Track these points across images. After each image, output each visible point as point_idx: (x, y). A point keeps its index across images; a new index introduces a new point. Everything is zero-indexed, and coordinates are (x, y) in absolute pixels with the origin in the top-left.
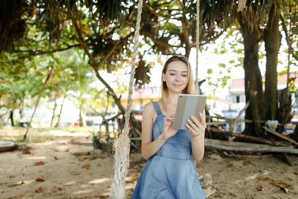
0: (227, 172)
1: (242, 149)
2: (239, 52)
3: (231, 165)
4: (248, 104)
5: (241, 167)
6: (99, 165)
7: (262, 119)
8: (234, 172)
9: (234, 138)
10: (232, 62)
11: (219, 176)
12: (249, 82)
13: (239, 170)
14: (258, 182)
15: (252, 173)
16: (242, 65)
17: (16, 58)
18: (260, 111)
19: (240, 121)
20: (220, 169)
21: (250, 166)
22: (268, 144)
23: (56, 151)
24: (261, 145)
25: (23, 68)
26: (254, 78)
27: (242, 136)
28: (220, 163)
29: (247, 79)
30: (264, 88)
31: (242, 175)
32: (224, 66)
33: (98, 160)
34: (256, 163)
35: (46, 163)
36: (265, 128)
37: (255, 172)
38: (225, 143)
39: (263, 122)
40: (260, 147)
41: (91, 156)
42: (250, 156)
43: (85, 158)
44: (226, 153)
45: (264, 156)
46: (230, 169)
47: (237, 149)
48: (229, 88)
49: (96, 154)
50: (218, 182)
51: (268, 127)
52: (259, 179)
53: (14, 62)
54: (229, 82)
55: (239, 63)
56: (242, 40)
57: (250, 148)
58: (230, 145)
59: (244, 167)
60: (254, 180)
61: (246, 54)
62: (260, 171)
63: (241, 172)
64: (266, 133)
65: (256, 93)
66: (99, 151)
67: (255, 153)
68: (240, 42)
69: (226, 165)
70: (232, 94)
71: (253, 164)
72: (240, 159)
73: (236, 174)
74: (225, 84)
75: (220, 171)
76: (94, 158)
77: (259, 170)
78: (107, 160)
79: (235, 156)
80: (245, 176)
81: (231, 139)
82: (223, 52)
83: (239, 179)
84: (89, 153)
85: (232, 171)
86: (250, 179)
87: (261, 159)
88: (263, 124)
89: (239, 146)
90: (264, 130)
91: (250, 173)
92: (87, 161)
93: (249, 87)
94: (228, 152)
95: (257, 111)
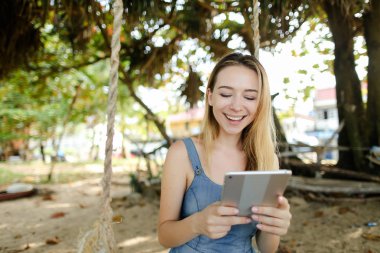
0: (316, 226)
1: (336, 190)
2: (326, 52)
3: (320, 214)
4: (342, 124)
5: (335, 217)
6: (135, 217)
7: (365, 145)
8: (325, 227)
9: (323, 173)
10: (316, 66)
11: (303, 232)
12: (342, 93)
13: (333, 223)
14: (363, 243)
15: (353, 228)
16: (332, 69)
17: (36, 78)
18: (361, 133)
19: (331, 149)
20: (304, 221)
21: (349, 214)
22: (375, 182)
23: (85, 195)
24: (366, 184)
25: (46, 90)
26: (349, 87)
27: (336, 170)
28: (304, 211)
29: (339, 89)
30: (365, 99)
31: (338, 230)
32: (304, 72)
33: (136, 209)
34: (357, 210)
36: (370, 158)
37: (359, 227)
38: (310, 180)
39: (365, 149)
40: (363, 187)
41: (127, 203)
42: (347, 200)
43: (119, 206)
44: (312, 196)
45: (370, 200)
46: (319, 220)
47: (328, 190)
48: (314, 101)
49: (134, 199)
50: (301, 243)
51: (373, 156)
52: (365, 238)
53: (34, 84)
54: (313, 94)
55: (326, 67)
56: (330, 35)
57: (348, 188)
58: (318, 185)
59: (340, 216)
60: (358, 239)
61: (337, 52)
62: (366, 225)
63: (336, 227)
64: (371, 166)
65: (353, 108)
66: (137, 196)
67: (356, 195)
68: (326, 38)
69: (312, 213)
70: (317, 109)
71: (353, 212)
72: (333, 204)
73: (328, 230)
74: (306, 97)
75: (305, 225)
76: (131, 205)
77: (364, 221)
78: (148, 208)
79: (326, 199)
80: (344, 233)
81: (319, 175)
82: (303, 54)
83: (334, 238)
84: (124, 199)
85: (323, 223)
86: (352, 239)
87: (365, 203)
88: (366, 153)
89: (331, 186)
90: (368, 161)
91: (350, 227)
92: (121, 209)
93: (343, 100)
94: (316, 194)
95: (356, 134)
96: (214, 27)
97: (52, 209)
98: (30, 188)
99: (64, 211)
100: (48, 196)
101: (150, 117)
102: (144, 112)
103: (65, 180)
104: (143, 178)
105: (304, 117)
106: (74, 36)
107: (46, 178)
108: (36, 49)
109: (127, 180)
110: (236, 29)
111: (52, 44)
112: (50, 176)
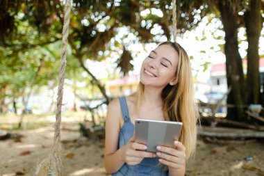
0: (211, 161)
1: (225, 135)
2: (219, 38)
3: (214, 152)
4: (230, 89)
5: (224, 154)
6: (83, 154)
7: (245, 103)
8: (217, 161)
9: (216, 123)
10: (212, 48)
11: (202, 165)
12: (230, 67)
13: (223, 158)
14: (243, 172)
15: (237, 161)
16: (223, 50)
17: (11, 52)
18: (243, 95)
19: (222, 106)
20: (203, 157)
21: (234, 152)
22: (251, 129)
24: (245, 131)
25: (18, 61)
26: (235, 63)
27: (225, 121)
28: (203, 149)
29: (228, 64)
30: (245, 71)
31: (226, 163)
32: (204, 52)
33: (83, 149)
34: (239, 149)
35: (32, 152)
36: (249, 113)
37: (240, 160)
38: (207, 128)
39: (245, 106)
40: (244, 133)
41: (77, 144)
42: (233, 142)
43: (71, 146)
44: (208, 139)
45: (248, 142)
46: (213, 156)
47: (220, 135)
48: (211, 72)
49: (82, 141)
50: (201, 172)
51: (251, 111)
52: (245, 168)
53: (9, 56)
54: (209, 67)
55: (219, 48)
56: (222, 27)
57: (233, 133)
58: (213, 131)
59: (228, 154)
60: (239, 169)
61: (227, 38)
62: (245, 159)
63: (224, 161)
64: (249, 118)
65: (237, 78)
66: (84, 139)
67: (238, 138)
68: (219, 29)
69: (209, 151)
70: (212, 78)
71: (236, 150)
72: (223, 145)
73: (220, 163)
74: (205, 69)
75: (203, 159)
76: (80, 146)
77: (244, 157)
78: (92, 148)
79: (219, 141)
80: (231, 165)
81: (213, 124)
82: (203, 39)
83: (223, 169)
84: (75, 141)
85: (216, 158)
86: (236, 169)
87: (244, 144)
88: (246, 109)
89: (222, 132)
90: (247, 115)
91: (234, 161)
92: (73, 149)
93: (230, 71)
94: (211, 138)
95: (239, 96)
96: (141, 19)
97: (21, 149)
98: (4, 133)
99: (30, 150)
100: (18, 139)
101: (94, 82)
102: (90, 78)
103: (31, 127)
104: (89, 126)
105: (203, 83)
106: (39, 22)
107: (17, 126)
108: (11, 31)
109: (77, 127)
110: (157, 20)
111: (24, 27)
112: (20, 125)
